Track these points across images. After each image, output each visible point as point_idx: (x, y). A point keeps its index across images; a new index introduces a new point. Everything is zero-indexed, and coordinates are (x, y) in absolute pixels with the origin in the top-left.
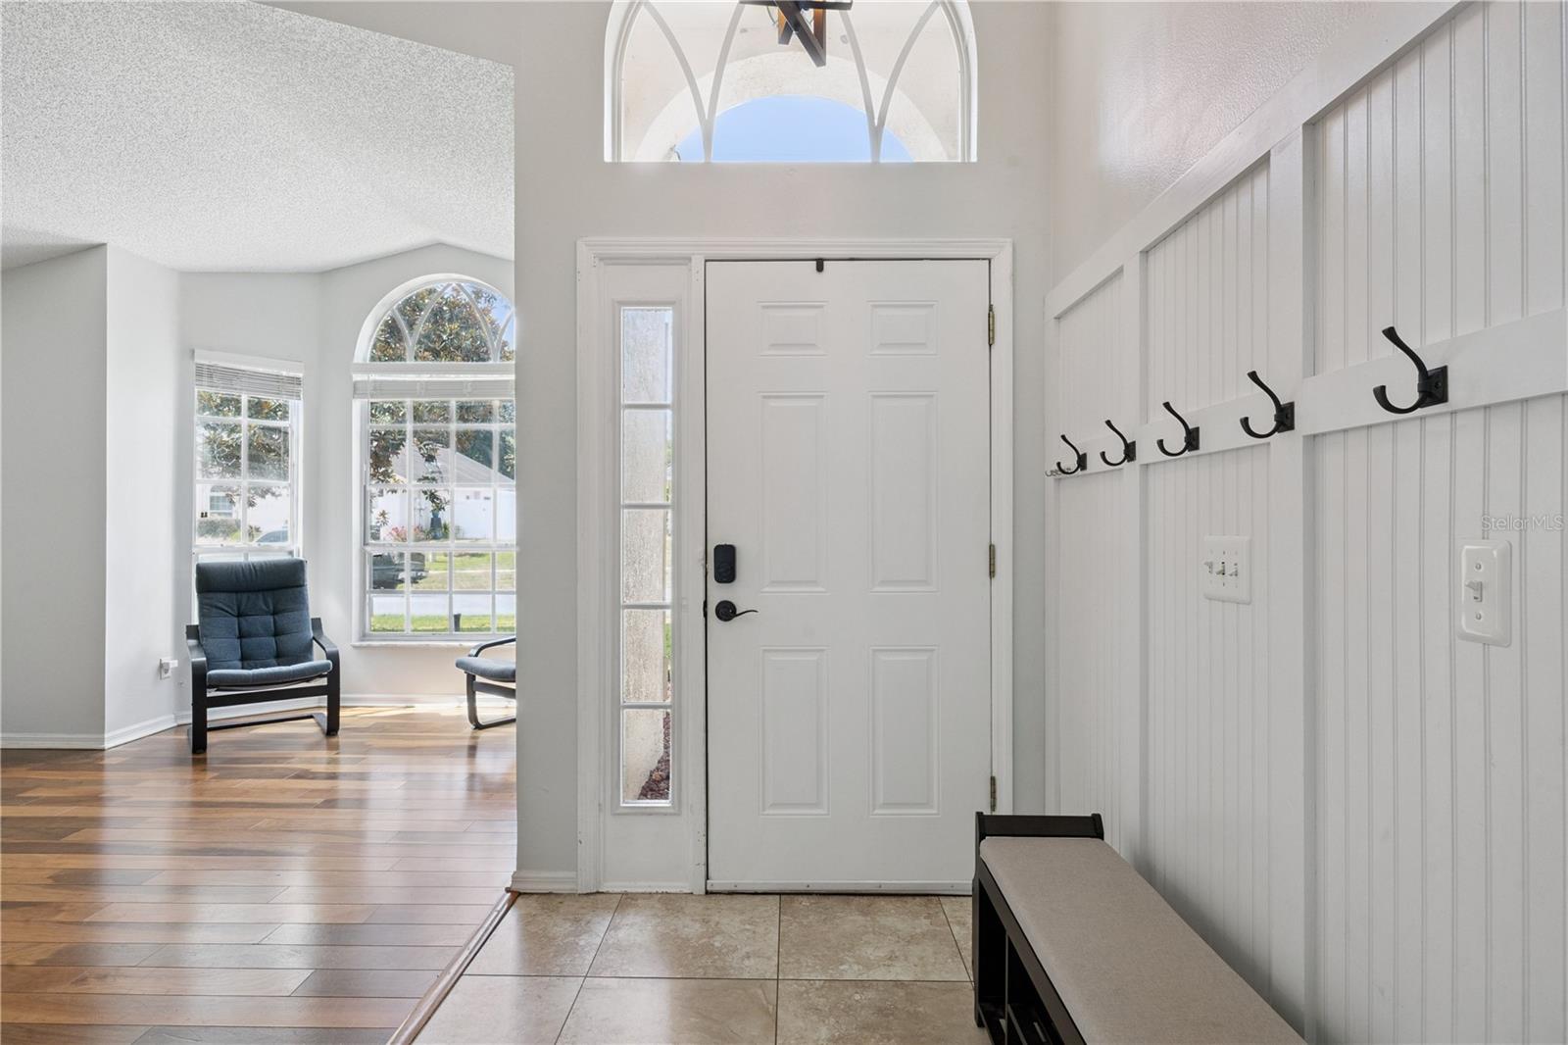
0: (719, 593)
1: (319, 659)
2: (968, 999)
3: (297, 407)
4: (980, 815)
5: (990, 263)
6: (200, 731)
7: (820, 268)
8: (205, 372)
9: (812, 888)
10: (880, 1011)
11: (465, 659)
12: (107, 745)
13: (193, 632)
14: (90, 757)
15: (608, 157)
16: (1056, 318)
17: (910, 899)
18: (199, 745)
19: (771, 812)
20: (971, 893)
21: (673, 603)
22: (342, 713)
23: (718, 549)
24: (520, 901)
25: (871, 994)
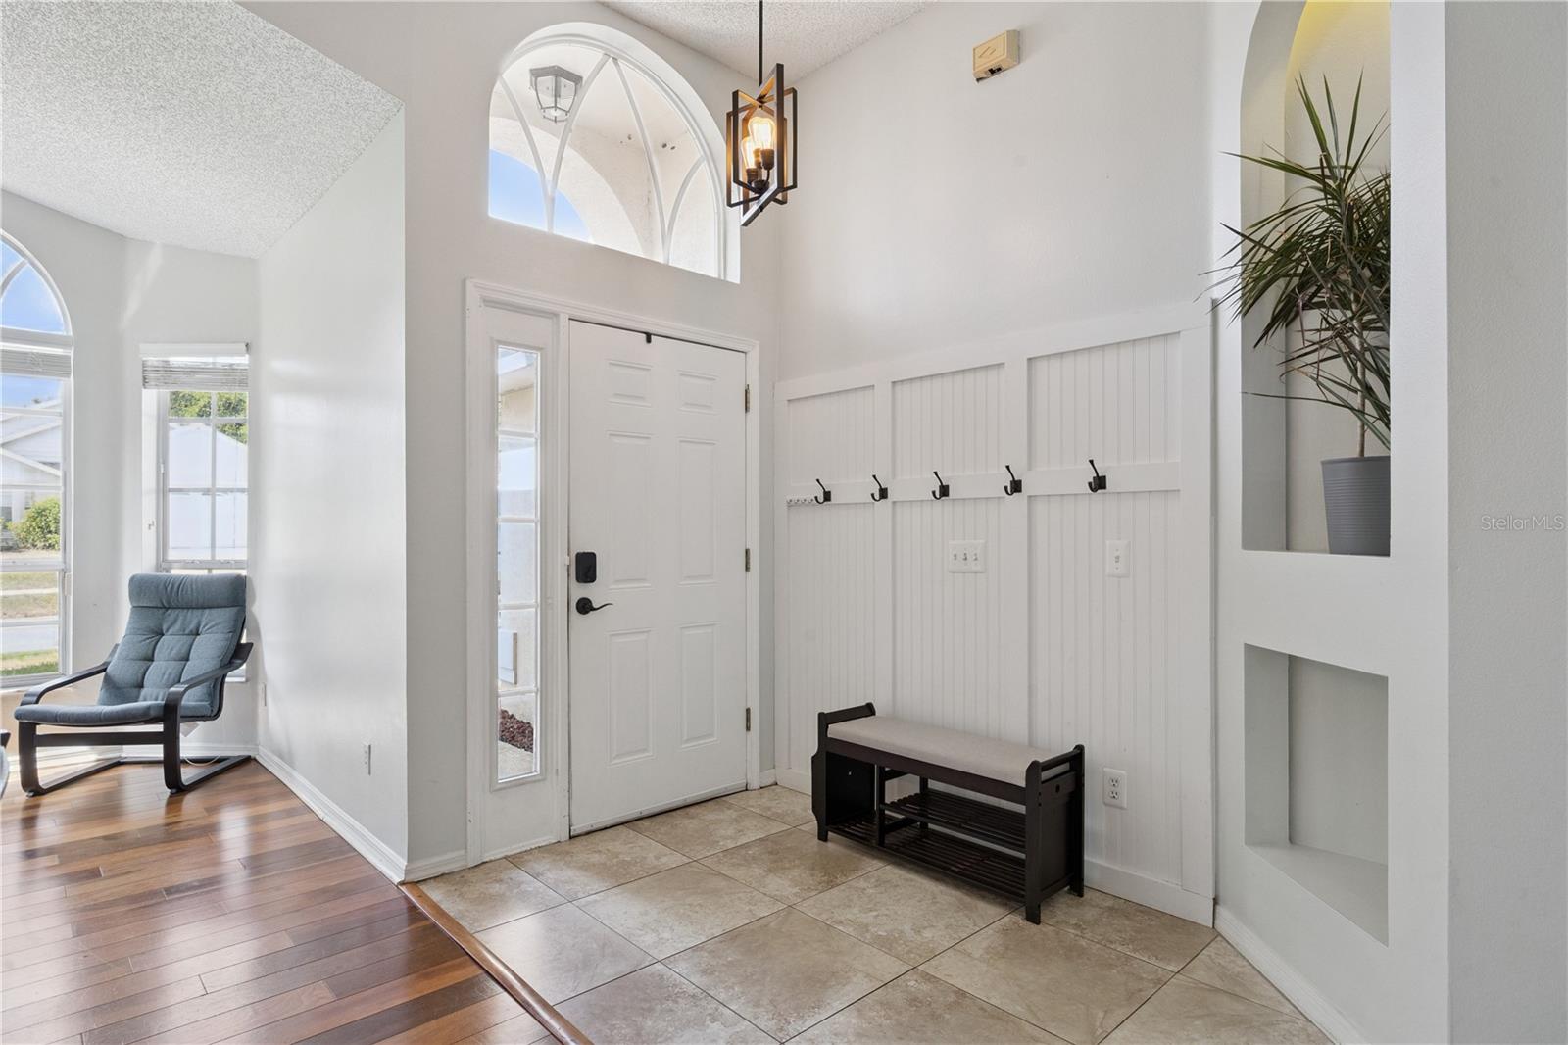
4: (821, 714)
5: (746, 355)
7: (649, 340)
9: (643, 814)
19: (617, 761)
21: (540, 602)
23: (580, 556)
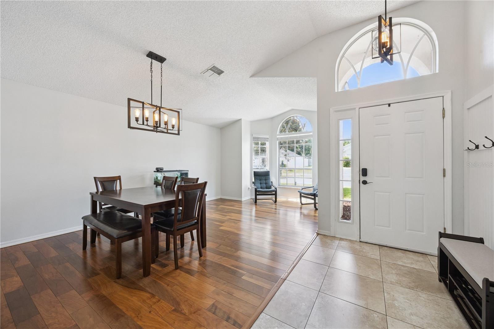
0: (363, 178)
1: (273, 189)
2: (437, 276)
3: (267, 143)
4: (440, 233)
5: (443, 97)
6: (256, 199)
7: (389, 106)
8: (254, 138)
9: (387, 246)
10: (409, 272)
11: (299, 190)
12: (243, 200)
13: (253, 183)
14: (240, 202)
15: (336, 91)
16: (467, 109)
17: (417, 253)
18: (256, 202)
19: (376, 227)
20: (437, 256)
21: (352, 180)
22: (277, 199)
23: (363, 169)
24: (319, 235)
25: (406, 268)
